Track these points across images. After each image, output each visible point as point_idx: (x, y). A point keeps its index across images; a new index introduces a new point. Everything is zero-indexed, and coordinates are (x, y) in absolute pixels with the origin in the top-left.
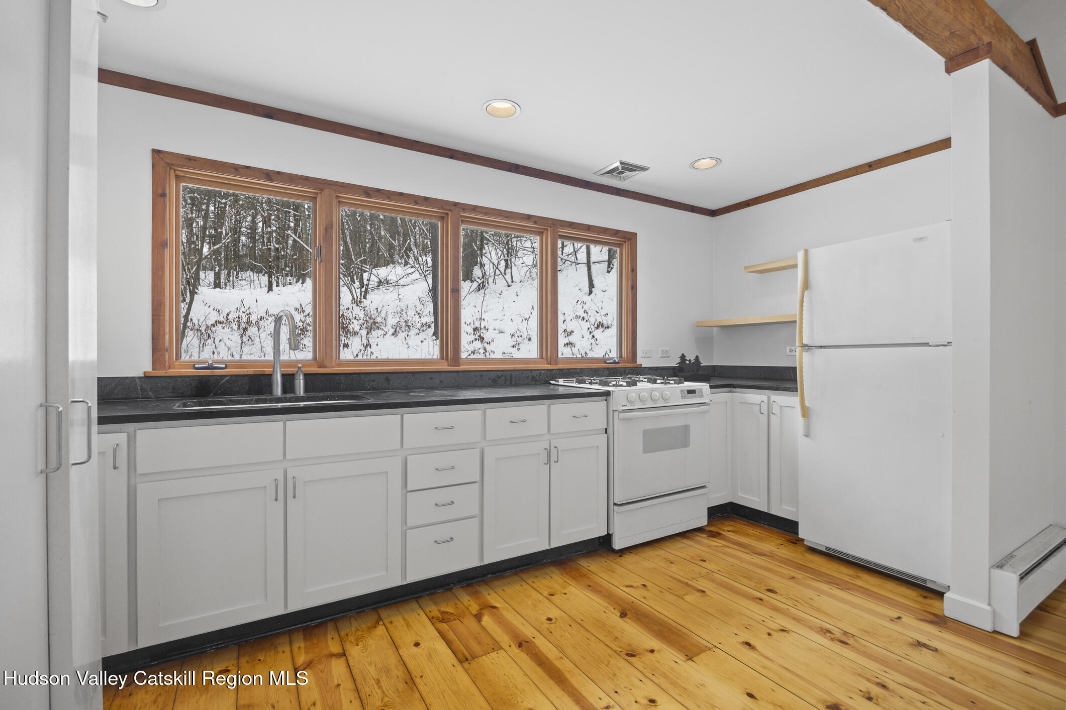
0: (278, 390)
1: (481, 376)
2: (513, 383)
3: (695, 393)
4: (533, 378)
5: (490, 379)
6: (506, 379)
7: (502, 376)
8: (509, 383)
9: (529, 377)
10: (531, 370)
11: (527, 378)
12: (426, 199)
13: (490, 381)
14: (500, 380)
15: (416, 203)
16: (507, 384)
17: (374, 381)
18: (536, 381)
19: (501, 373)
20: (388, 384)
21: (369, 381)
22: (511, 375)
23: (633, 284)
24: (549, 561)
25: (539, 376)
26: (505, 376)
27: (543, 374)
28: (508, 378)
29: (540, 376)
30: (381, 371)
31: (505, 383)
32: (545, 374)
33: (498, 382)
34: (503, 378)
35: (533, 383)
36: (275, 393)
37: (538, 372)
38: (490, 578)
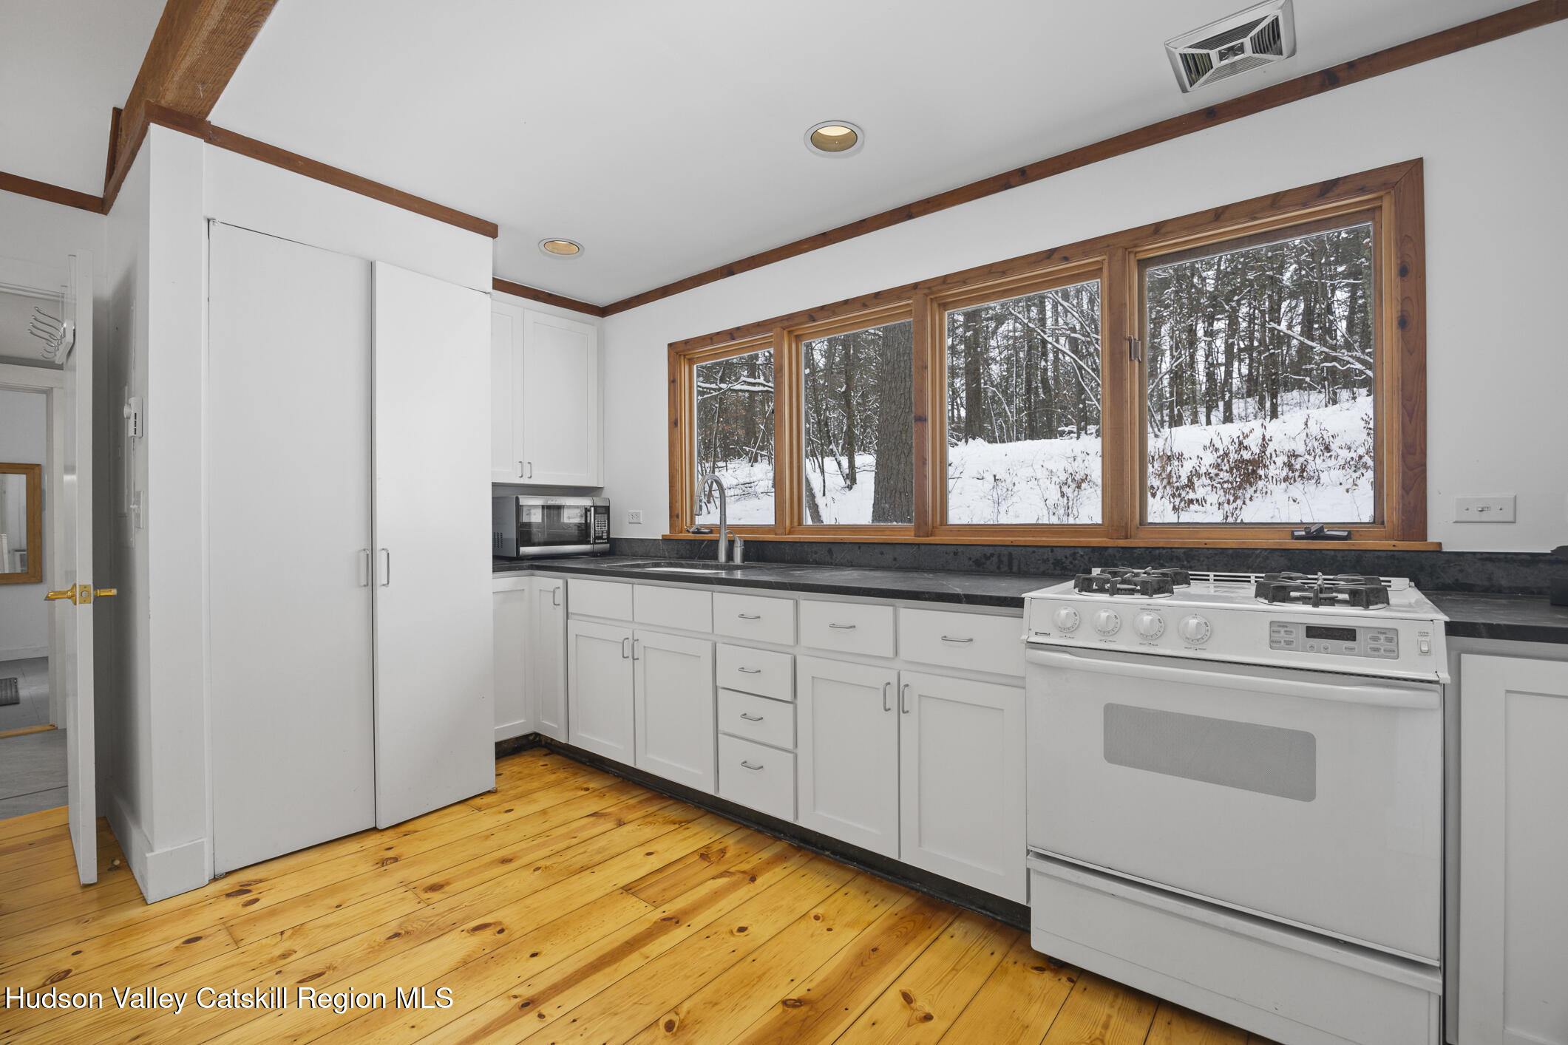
0: (722, 557)
1: (955, 554)
2: (1015, 569)
3: (1354, 639)
4: (1058, 563)
5: (970, 559)
6: (1000, 561)
7: (992, 555)
8: (1006, 568)
9: (1048, 560)
10: (1052, 548)
11: (1045, 561)
12: (877, 296)
13: (971, 563)
14: (988, 562)
15: (865, 306)
16: (1003, 570)
17: (816, 553)
18: (1064, 568)
19: (990, 551)
20: (831, 558)
21: (812, 552)
22: (1010, 554)
23: (1402, 311)
24: (925, 890)
25: (1070, 559)
26: (999, 556)
27: (1082, 556)
28: (1005, 559)
29: (1075, 559)
30: (819, 540)
31: (999, 568)
32: (1086, 558)
33: (985, 566)
34: (995, 559)
35: (1056, 572)
36: (720, 561)
37: (1068, 552)
38: (827, 856)
